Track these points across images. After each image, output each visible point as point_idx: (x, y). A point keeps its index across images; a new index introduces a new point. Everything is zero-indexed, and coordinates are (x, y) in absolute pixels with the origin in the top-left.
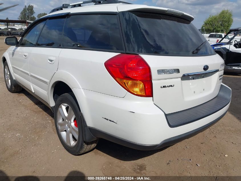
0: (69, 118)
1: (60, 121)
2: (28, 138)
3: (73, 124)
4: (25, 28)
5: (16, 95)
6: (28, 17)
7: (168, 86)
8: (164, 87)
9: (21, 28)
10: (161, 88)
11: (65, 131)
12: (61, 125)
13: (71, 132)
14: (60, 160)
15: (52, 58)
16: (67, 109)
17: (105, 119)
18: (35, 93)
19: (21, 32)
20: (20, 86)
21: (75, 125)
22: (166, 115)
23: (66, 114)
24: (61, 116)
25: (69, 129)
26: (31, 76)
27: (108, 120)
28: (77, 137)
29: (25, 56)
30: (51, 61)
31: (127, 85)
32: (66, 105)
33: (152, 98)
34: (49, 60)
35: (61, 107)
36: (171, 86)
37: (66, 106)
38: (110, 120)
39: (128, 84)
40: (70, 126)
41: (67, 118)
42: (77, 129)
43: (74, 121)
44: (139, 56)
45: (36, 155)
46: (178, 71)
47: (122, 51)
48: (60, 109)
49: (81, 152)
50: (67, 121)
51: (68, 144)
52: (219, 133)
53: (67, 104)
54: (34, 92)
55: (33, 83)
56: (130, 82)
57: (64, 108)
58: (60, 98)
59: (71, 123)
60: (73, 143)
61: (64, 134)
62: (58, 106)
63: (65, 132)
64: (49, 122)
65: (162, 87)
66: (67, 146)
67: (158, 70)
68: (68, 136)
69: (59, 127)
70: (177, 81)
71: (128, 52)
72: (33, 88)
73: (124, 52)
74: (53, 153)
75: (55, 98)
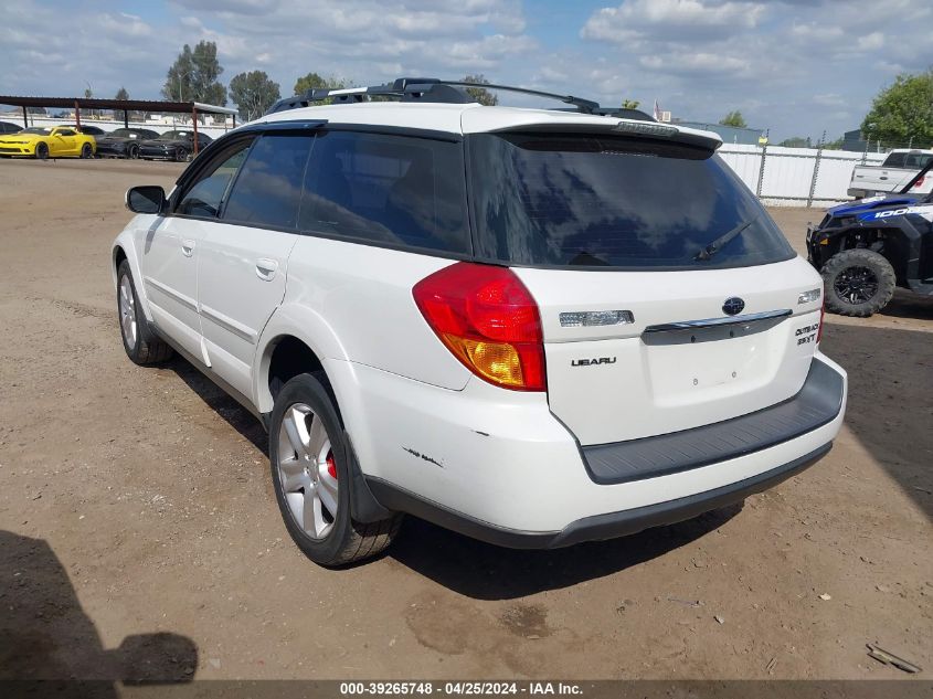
0: (313, 450)
1: (288, 459)
2: (187, 508)
3: (324, 468)
4: (189, 130)
5: (151, 374)
6: (198, 85)
7: (595, 362)
8: (581, 363)
9: (172, 129)
10: (573, 364)
11: (302, 490)
12: (290, 471)
13: (317, 495)
14: (281, 578)
15: (268, 265)
16: (309, 420)
17: (411, 451)
18: (215, 370)
19: (174, 145)
20: (167, 344)
21: (331, 471)
22: (584, 450)
23: (305, 438)
24: (291, 442)
25: (312, 485)
26: (204, 314)
27: (418, 455)
28: (333, 508)
29: (187, 249)
30: (265, 271)
31: (470, 356)
32: (306, 408)
33: (545, 393)
34: (259, 268)
35: (291, 415)
36: (607, 361)
37: (304, 412)
38: (423, 457)
39: (473, 352)
40: (315, 475)
41: (307, 450)
42: (334, 485)
43: (328, 459)
44: (511, 272)
45: (210, 561)
46: (628, 316)
47: (465, 256)
48: (287, 421)
49: (343, 555)
50: (307, 458)
51: (309, 532)
52: (826, 524)
53: (309, 404)
54: (209, 364)
55: (208, 336)
56: (480, 348)
57: (299, 417)
58: (287, 388)
59: (318, 464)
60: (322, 528)
61: (296, 500)
62: (281, 411)
63: (300, 495)
64: (255, 466)
65: (576, 363)
66: (307, 538)
67: (562, 314)
68: (308, 505)
69: (284, 479)
70: (625, 345)
71: (480, 257)
72: (207, 351)
73: (470, 258)
74: (261, 556)
75: (274, 389)
